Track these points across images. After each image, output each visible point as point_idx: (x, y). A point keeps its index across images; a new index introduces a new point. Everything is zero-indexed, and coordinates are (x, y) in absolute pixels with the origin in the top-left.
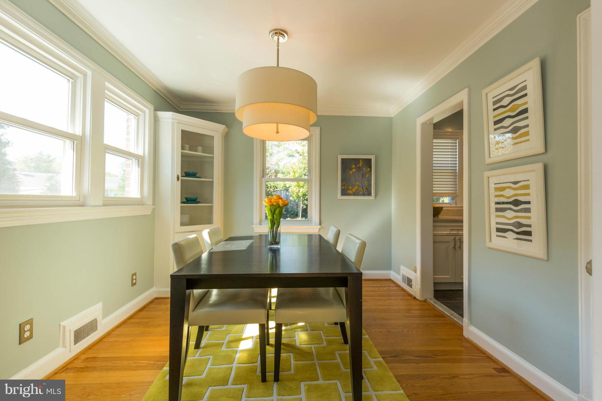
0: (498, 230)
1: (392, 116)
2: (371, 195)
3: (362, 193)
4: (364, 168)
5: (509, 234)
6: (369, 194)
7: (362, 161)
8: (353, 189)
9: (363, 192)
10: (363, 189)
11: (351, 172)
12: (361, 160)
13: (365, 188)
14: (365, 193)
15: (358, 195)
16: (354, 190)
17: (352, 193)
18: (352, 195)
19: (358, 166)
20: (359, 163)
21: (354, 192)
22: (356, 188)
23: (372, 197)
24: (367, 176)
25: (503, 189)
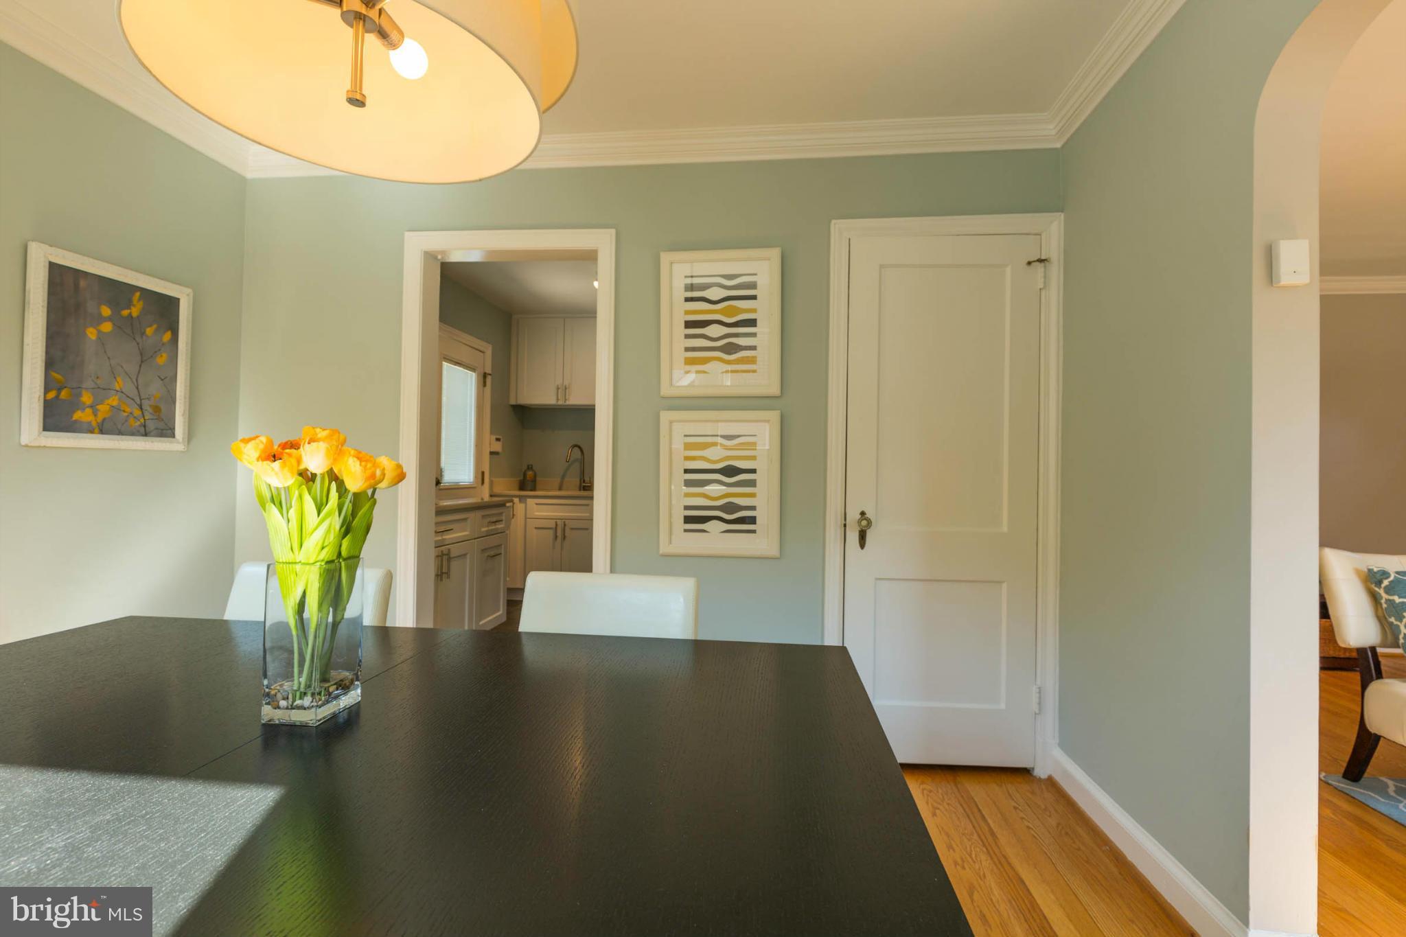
0: (688, 520)
1: (249, 175)
2: (173, 436)
3: (138, 423)
4: (150, 326)
5: (711, 526)
6: (167, 431)
7: (139, 300)
8: (99, 407)
9: (142, 420)
10: (141, 409)
11: (91, 333)
12: (138, 294)
13: (151, 406)
14: (151, 426)
15: (120, 433)
16: (103, 409)
17: (94, 424)
18: (92, 432)
19: (125, 313)
20: (129, 305)
21: (104, 420)
22: (113, 400)
23: (175, 445)
24: (162, 359)
25: (705, 446)
